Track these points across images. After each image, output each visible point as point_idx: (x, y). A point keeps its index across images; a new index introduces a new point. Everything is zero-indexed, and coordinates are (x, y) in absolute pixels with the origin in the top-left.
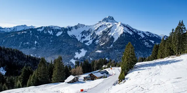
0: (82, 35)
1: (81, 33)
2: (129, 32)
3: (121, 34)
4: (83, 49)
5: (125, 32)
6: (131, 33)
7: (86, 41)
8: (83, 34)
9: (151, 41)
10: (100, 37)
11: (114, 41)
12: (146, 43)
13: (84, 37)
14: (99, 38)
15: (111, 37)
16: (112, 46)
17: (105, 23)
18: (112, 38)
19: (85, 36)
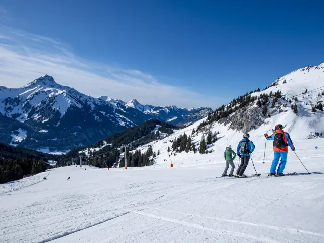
0: (6, 104)
1: (3, 102)
2: (77, 105)
3: (69, 108)
4: (20, 129)
5: (73, 105)
6: (80, 106)
7: (15, 114)
8: (8, 104)
9: (102, 112)
10: (39, 109)
11: (61, 117)
12: (97, 118)
13: (10, 109)
14: (37, 110)
15: (56, 111)
16: (59, 123)
17: (43, 89)
18: (58, 113)
19: (12, 107)
